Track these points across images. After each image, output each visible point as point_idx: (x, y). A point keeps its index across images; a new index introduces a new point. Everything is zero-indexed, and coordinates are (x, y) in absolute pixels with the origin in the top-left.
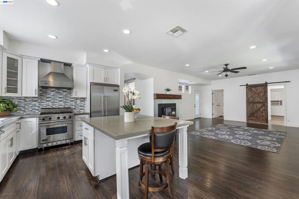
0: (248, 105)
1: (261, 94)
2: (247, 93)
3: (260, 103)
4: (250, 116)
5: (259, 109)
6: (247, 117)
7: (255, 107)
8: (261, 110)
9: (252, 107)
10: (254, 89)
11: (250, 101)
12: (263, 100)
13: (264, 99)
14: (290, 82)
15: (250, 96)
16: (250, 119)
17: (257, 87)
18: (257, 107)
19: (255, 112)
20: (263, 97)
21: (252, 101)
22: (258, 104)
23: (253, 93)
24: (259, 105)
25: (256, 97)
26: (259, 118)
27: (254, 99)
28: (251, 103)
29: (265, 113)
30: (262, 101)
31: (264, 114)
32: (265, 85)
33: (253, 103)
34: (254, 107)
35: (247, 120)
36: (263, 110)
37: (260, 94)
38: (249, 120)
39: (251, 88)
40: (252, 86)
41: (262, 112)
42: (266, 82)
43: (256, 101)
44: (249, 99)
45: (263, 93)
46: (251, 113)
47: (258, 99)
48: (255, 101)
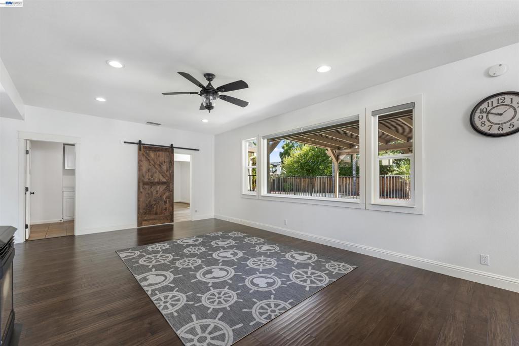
0: (142, 190)
1: (165, 167)
2: (139, 161)
3: (163, 183)
4: (145, 213)
5: (161, 196)
6: (138, 217)
7: (155, 192)
8: (164, 197)
9: (148, 193)
10: (152, 154)
11: (146, 180)
12: (167, 178)
13: (169, 175)
14: (199, 150)
15: (144, 169)
16: (146, 218)
17: (159, 150)
18: (157, 191)
19: (154, 203)
20: (167, 172)
21: (149, 179)
22: (158, 187)
23: (153, 163)
24: (161, 189)
25: (156, 172)
26: (161, 214)
27: (152, 176)
28: (147, 184)
29: (170, 202)
30: (165, 181)
31: (168, 205)
32: (170, 150)
33: (152, 184)
34: (152, 192)
35: (139, 223)
36: (166, 198)
37: (162, 167)
38: (143, 223)
39: (148, 152)
40: (149, 147)
41: (165, 202)
42: (172, 145)
43: (156, 180)
44: (144, 175)
45: (168, 165)
46: (147, 206)
47: (158, 177)
48: (154, 179)
